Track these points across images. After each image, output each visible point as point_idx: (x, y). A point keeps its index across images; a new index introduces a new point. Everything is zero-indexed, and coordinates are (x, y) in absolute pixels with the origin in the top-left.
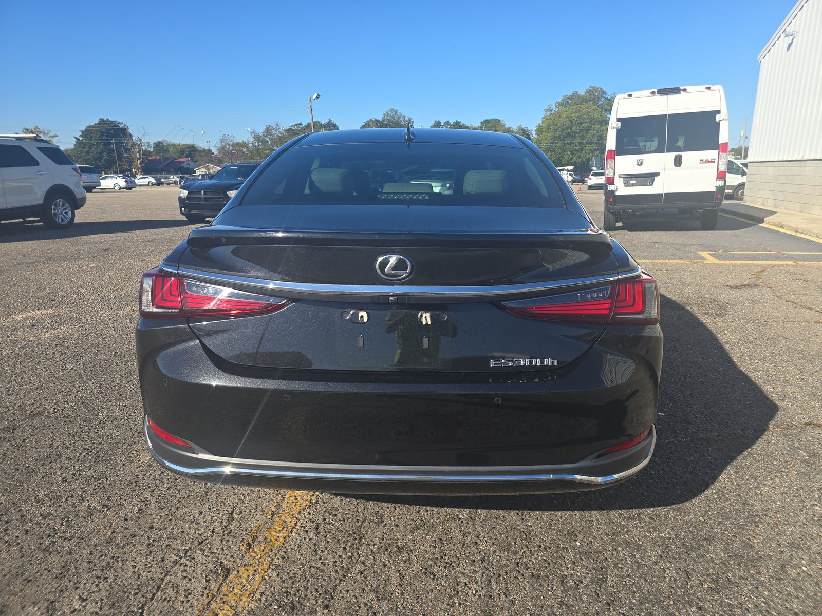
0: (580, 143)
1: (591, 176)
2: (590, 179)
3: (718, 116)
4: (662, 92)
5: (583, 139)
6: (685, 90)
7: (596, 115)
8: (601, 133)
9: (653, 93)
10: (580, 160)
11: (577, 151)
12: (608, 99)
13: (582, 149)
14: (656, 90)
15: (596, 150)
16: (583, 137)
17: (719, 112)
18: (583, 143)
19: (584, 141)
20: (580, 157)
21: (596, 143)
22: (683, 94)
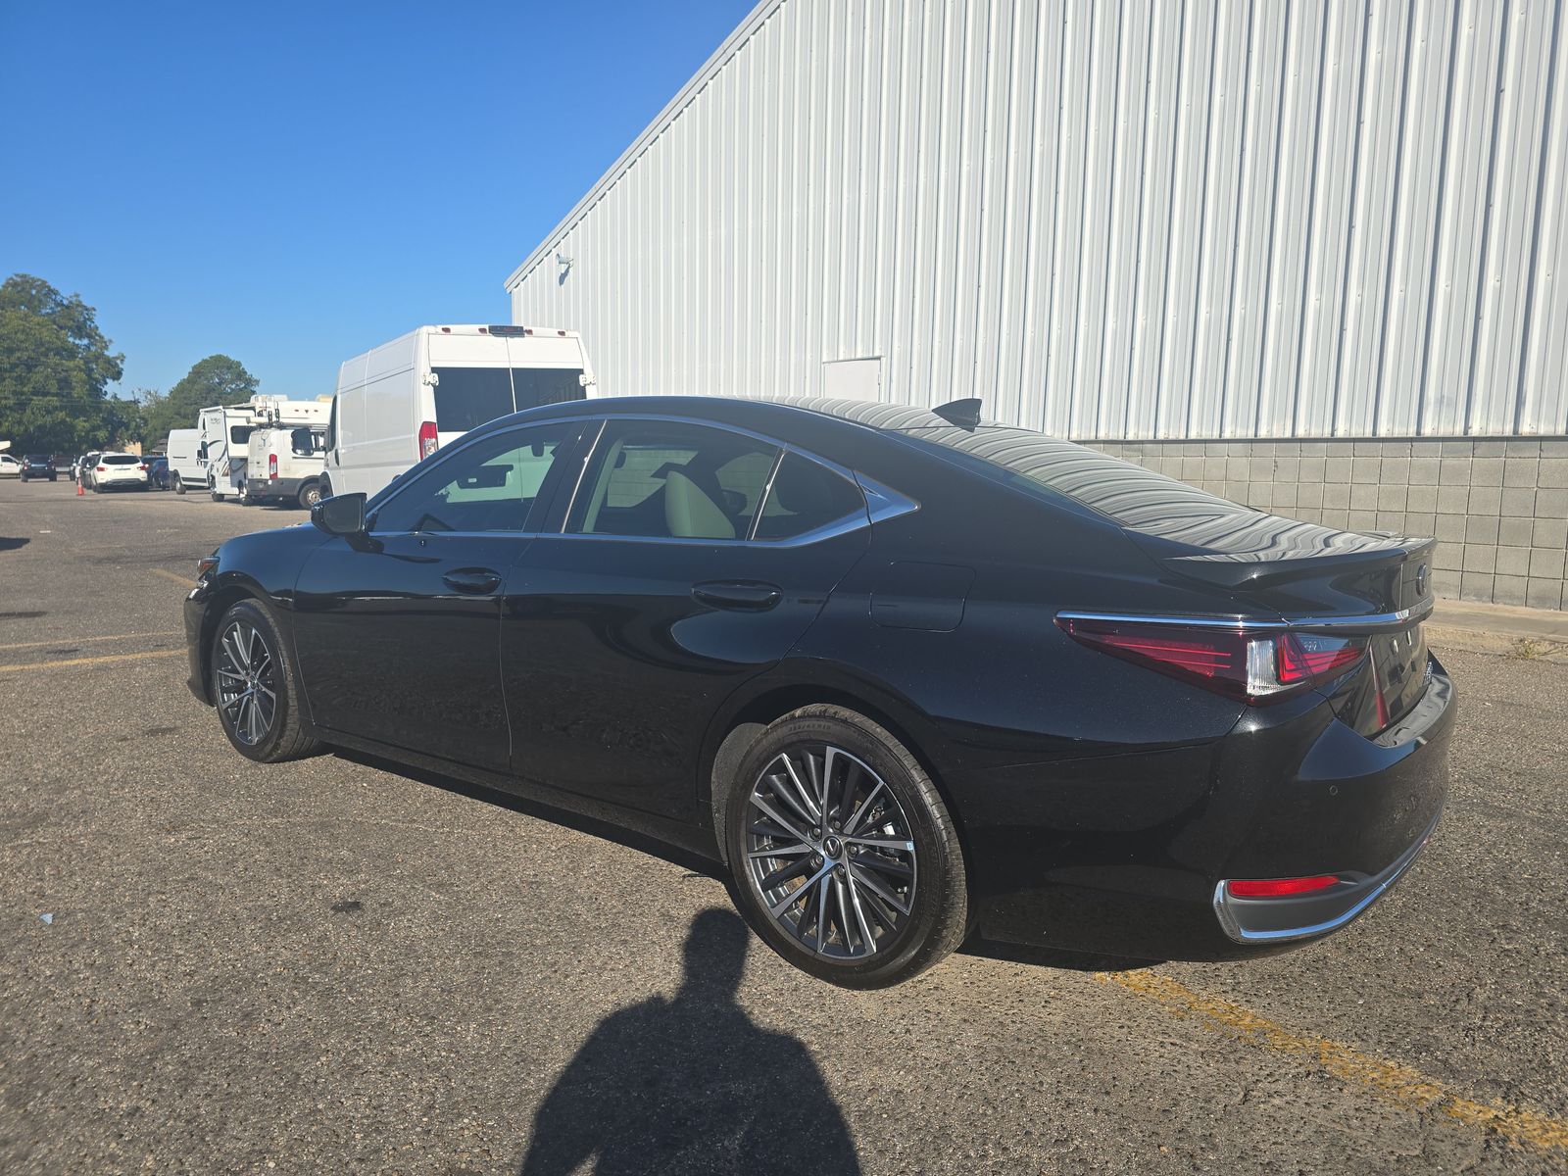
0: (15, 393)
1: (101, 464)
2: (102, 469)
3: (581, 376)
4: (498, 331)
5: (23, 384)
6: (530, 332)
7: (46, 335)
8: (64, 374)
9: (483, 331)
10: (22, 429)
11: (10, 408)
12: (63, 305)
13: (22, 406)
14: (487, 327)
15: (56, 408)
16: (21, 381)
17: (581, 371)
18: (22, 394)
19: (26, 389)
20: (20, 423)
21: (56, 395)
22: (527, 338)
